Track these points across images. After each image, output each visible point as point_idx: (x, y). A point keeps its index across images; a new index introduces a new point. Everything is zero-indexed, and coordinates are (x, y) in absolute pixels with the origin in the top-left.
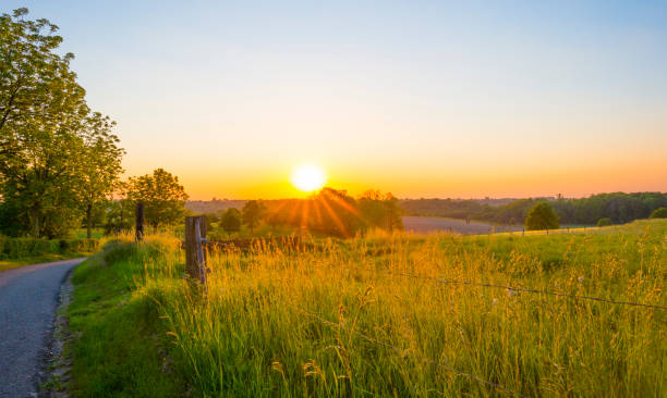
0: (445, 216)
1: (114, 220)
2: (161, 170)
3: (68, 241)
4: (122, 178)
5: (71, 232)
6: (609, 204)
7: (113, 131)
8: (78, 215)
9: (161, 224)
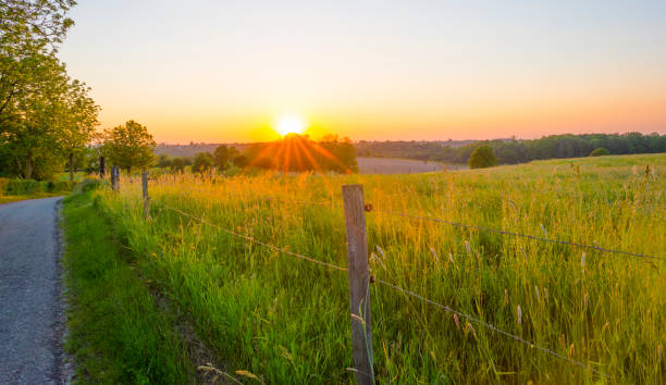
0: (408, 158)
1: (93, 165)
2: (132, 122)
3: (55, 182)
4: (99, 129)
5: (56, 175)
6: (558, 145)
7: (89, 95)
8: (61, 161)
9: (133, 167)
